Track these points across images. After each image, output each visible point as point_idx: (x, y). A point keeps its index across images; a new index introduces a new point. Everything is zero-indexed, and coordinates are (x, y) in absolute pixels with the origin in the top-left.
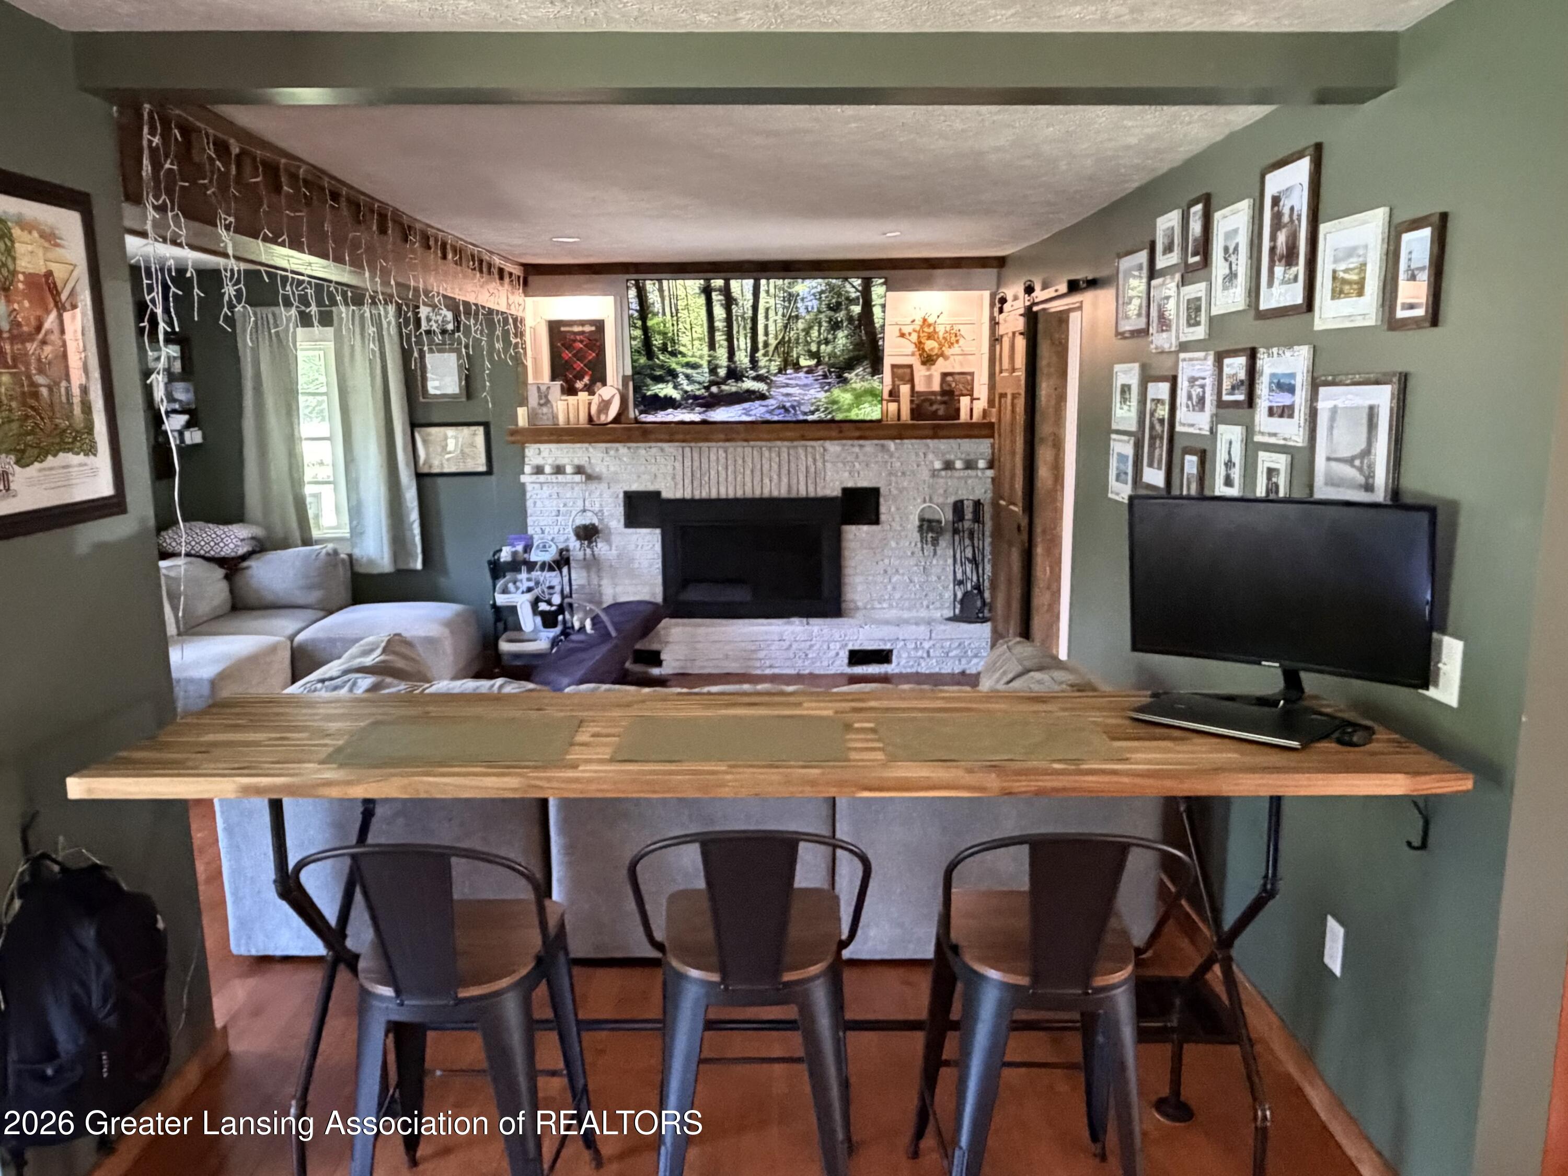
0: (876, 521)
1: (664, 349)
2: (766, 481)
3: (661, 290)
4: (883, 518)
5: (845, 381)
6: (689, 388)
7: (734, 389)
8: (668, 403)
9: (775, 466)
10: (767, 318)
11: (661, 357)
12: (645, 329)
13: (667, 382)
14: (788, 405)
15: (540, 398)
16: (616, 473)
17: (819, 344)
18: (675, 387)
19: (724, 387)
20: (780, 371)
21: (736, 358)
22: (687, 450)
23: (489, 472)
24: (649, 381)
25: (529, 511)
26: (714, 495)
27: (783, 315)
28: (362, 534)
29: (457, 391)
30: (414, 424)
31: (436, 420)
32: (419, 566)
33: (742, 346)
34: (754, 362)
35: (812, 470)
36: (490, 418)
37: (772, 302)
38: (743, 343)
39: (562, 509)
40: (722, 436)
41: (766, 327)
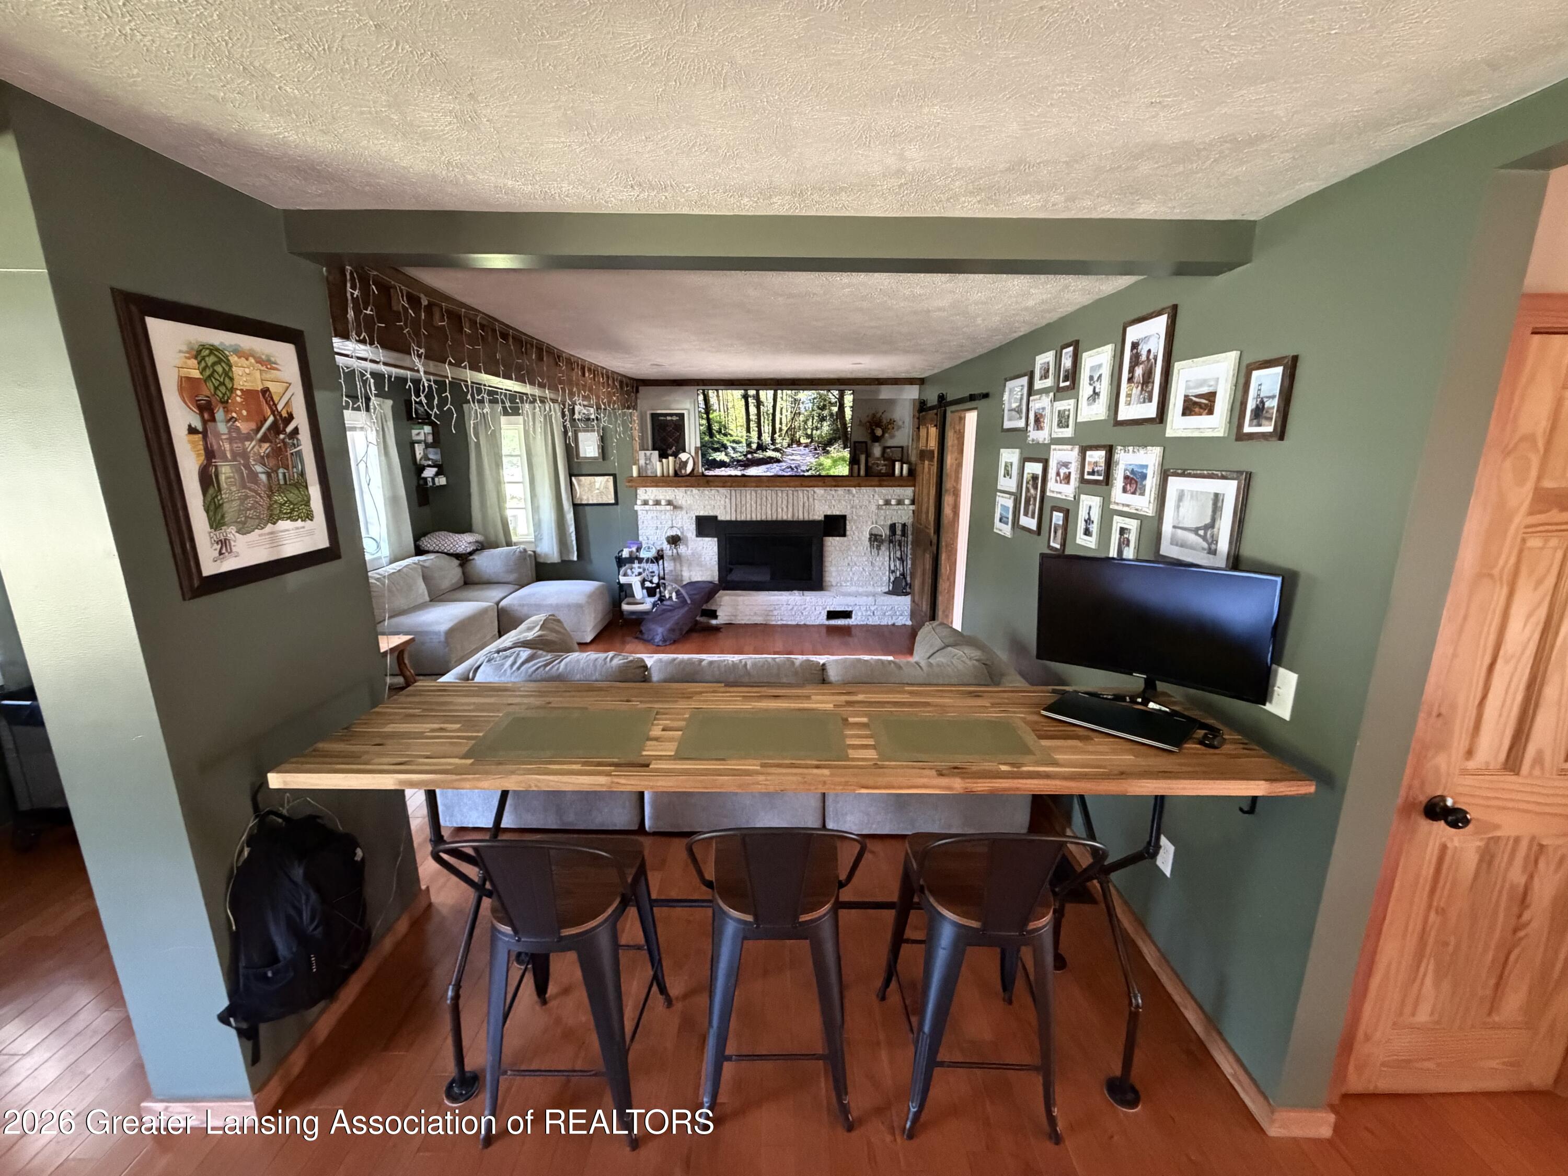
0: (844, 534)
1: (719, 432)
2: (780, 510)
3: (718, 396)
4: (848, 533)
5: (828, 452)
6: (734, 456)
7: (761, 456)
8: (722, 464)
9: (785, 502)
10: (781, 414)
11: (718, 436)
12: (708, 419)
13: (722, 451)
14: (793, 466)
15: (646, 459)
16: (690, 505)
17: (812, 429)
18: (726, 455)
19: (755, 455)
20: (789, 446)
21: (763, 438)
22: (733, 492)
23: (616, 503)
24: (710, 451)
25: (640, 527)
26: (748, 519)
27: (791, 412)
28: (541, 539)
29: (597, 455)
30: (571, 475)
31: (584, 473)
32: (575, 558)
33: (767, 430)
34: (773, 439)
35: (806, 505)
36: (617, 472)
37: (784, 404)
38: (767, 429)
39: (660, 526)
40: (754, 484)
41: (781, 419)
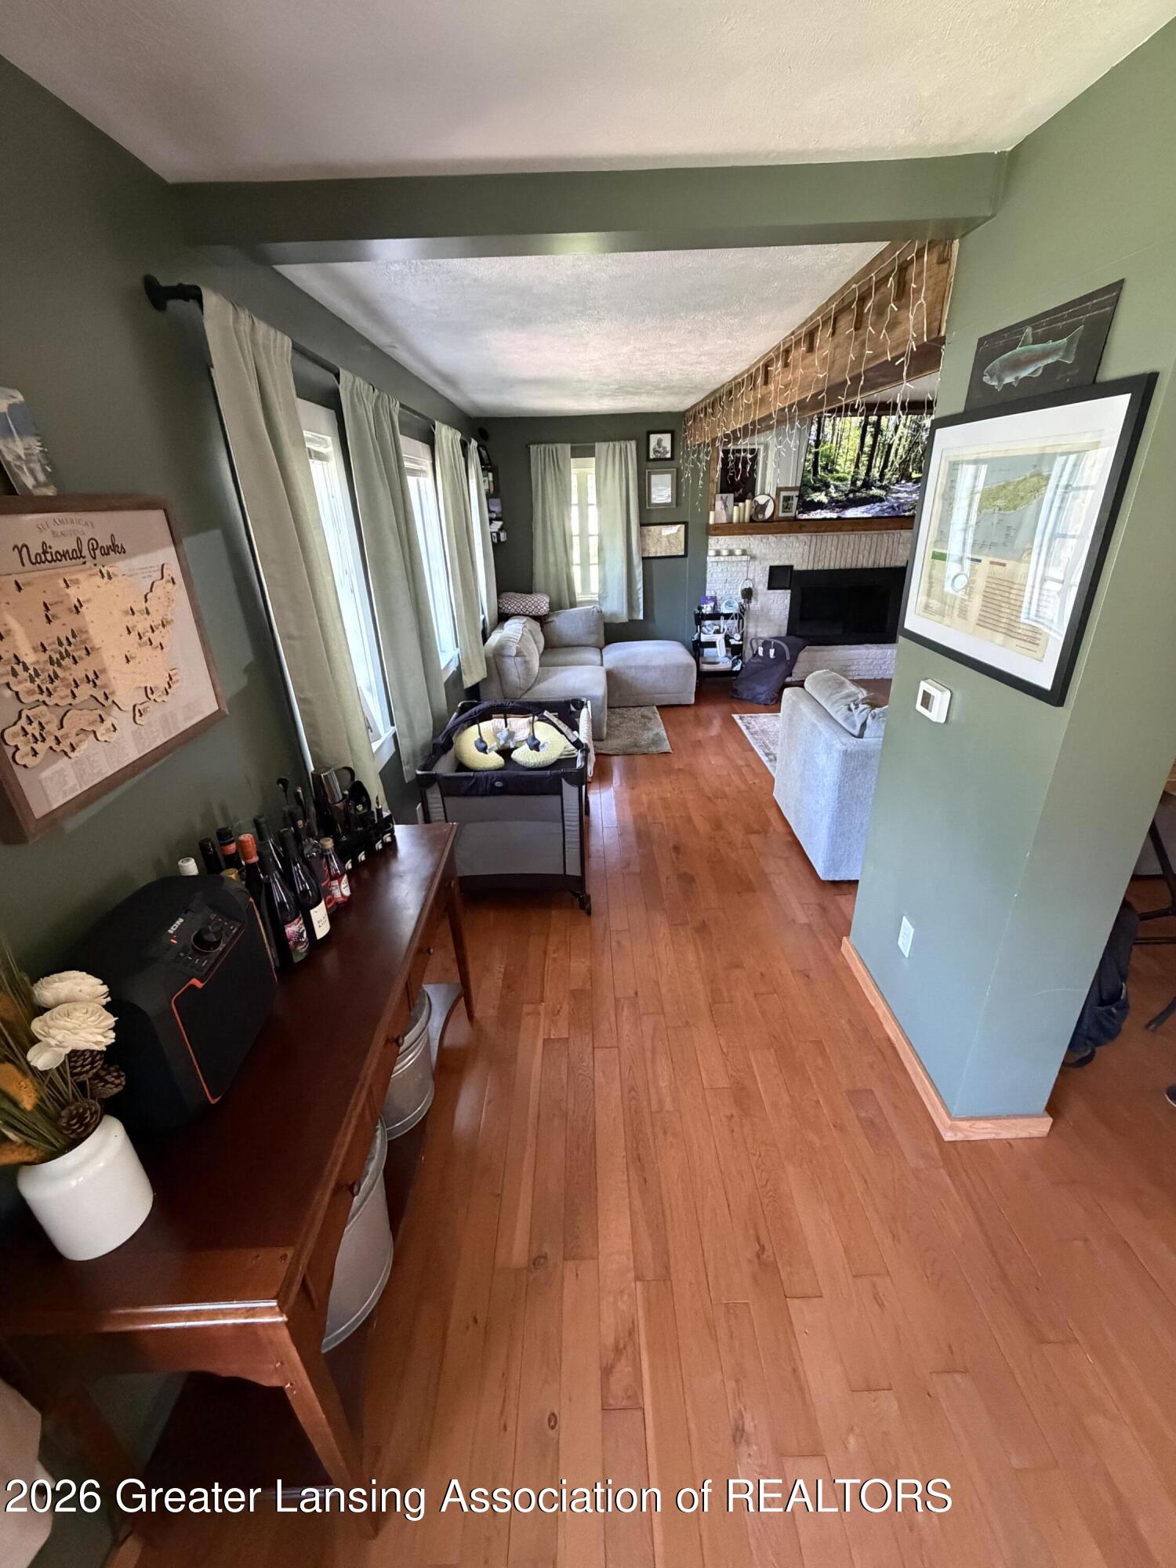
1: (825, 468)
3: (834, 425)
6: (834, 495)
7: (864, 495)
8: (820, 506)
10: (899, 444)
11: (822, 473)
12: (816, 454)
13: (822, 491)
14: (896, 505)
15: (722, 504)
16: (765, 554)
18: (826, 495)
19: (857, 494)
20: (898, 482)
21: (871, 474)
22: (814, 538)
23: (686, 555)
24: (810, 491)
25: (708, 581)
26: (826, 567)
27: (910, 442)
28: (606, 597)
29: (669, 500)
30: (643, 524)
31: (655, 522)
32: (641, 617)
33: (877, 464)
34: (882, 475)
35: (890, 550)
36: (689, 519)
41: (897, 450)
